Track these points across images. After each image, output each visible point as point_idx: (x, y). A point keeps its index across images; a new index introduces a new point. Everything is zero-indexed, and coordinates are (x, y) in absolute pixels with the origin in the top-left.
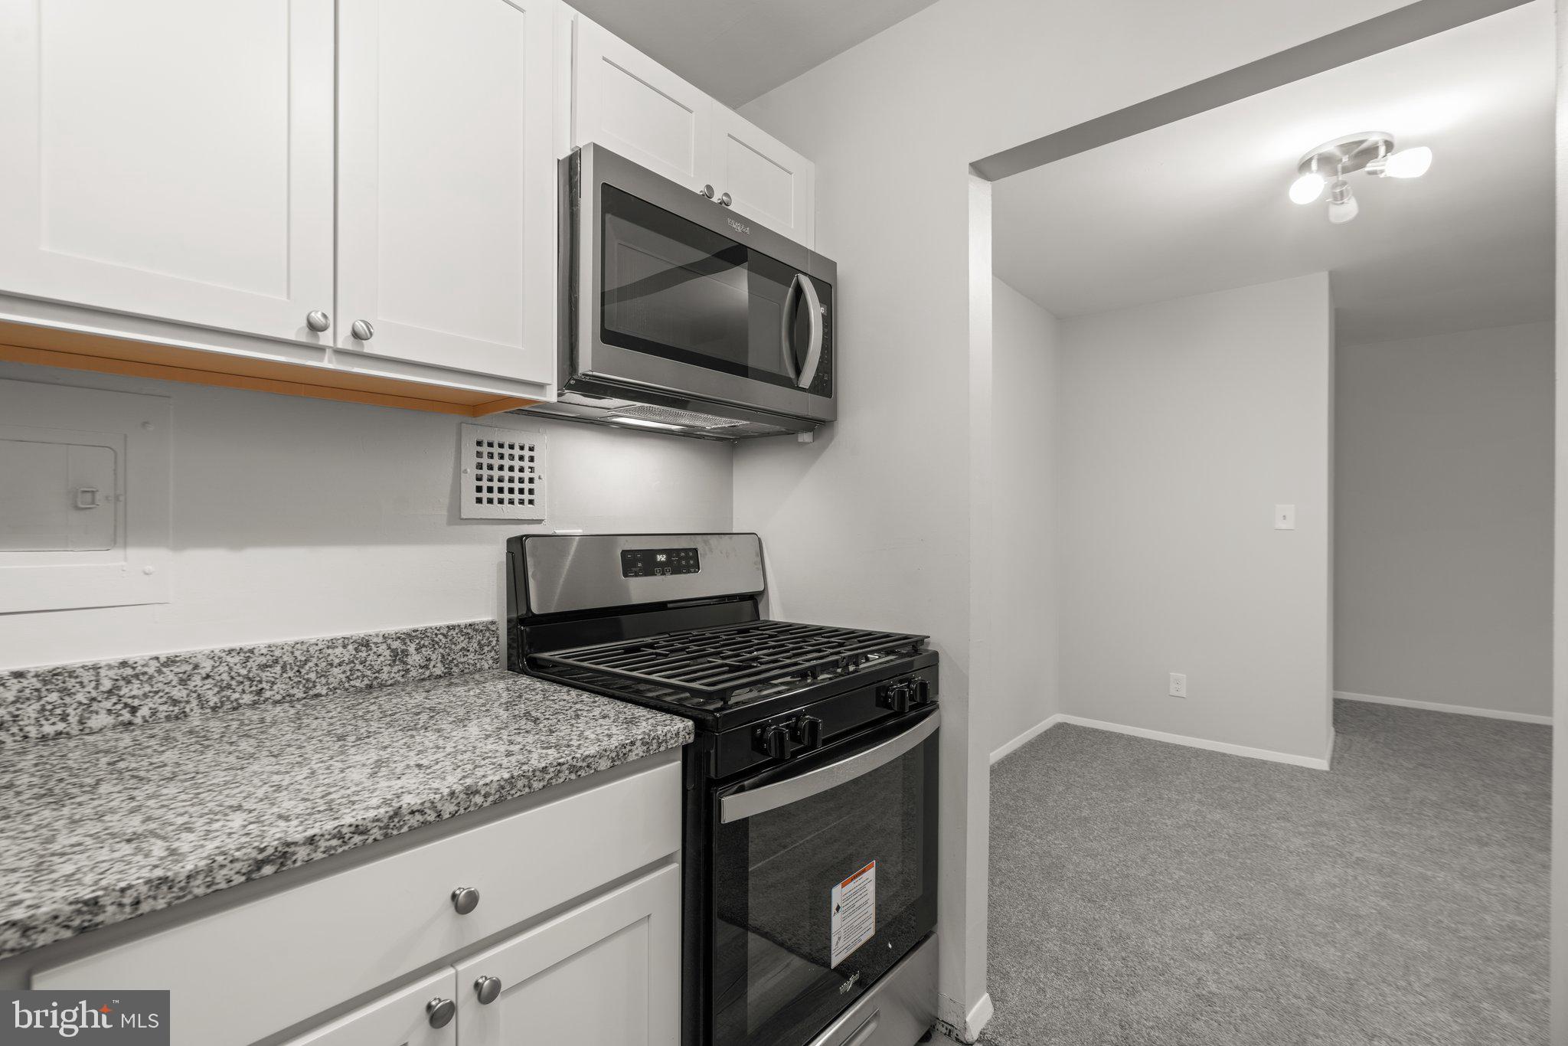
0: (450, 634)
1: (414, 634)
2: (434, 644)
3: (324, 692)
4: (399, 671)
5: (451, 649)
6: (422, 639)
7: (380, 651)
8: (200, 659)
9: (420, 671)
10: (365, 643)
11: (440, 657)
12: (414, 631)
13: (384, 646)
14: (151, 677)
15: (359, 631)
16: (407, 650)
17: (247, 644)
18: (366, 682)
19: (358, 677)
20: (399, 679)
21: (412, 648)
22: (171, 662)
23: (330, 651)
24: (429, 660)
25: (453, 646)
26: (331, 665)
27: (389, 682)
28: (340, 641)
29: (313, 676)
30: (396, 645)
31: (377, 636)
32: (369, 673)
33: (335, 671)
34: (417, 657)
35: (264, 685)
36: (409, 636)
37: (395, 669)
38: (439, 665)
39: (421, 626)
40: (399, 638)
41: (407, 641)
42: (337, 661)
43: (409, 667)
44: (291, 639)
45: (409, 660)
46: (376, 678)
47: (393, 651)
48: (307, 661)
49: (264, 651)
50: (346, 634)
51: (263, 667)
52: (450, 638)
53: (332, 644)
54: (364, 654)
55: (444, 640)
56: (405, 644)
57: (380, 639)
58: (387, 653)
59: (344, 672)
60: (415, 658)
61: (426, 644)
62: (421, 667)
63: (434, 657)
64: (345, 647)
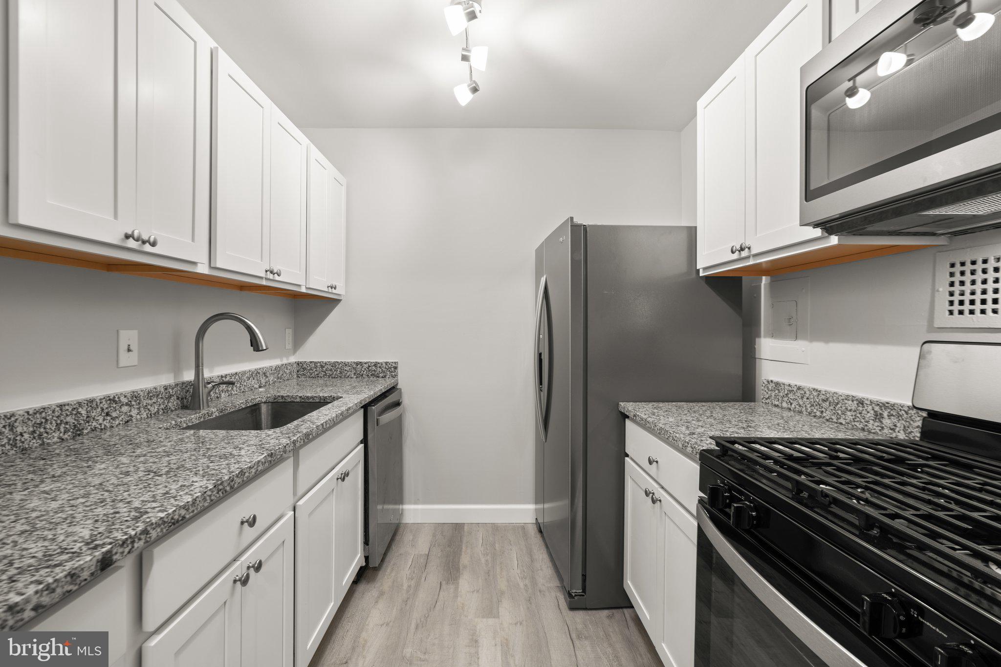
0: (909, 412)
1: (887, 405)
2: (899, 416)
3: (844, 423)
4: (878, 426)
5: (910, 424)
6: (892, 410)
7: (869, 410)
8: (806, 390)
9: (890, 431)
10: (861, 402)
11: (902, 427)
12: (888, 403)
13: (870, 407)
14: (795, 393)
15: (860, 395)
16: (883, 414)
17: (819, 387)
18: (861, 426)
19: (858, 421)
20: (878, 431)
21: (885, 414)
22: (799, 388)
23: (846, 401)
24: (895, 426)
25: (912, 422)
26: (847, 409)
27: (873, 431)
28: (851, 397)
29: (839, 412)
30: (877, 408)
31: (867, 399)
32: (863, 421)
33: (849, 413)
34: (888, 421)
35: (823, 409)
36: (884, 405)
37: (876, 424)
38: (902, 432)
39: (893, 400)
40: (878, 405)
41: (883, 408)
42: (849, 408)
43: (883, 426)
44: (833, 390)
45: (884, 421)
46: (866, 425)
47: (875, 412)
48: (838, 403)
49: (824, 393)
50: (854, 394)
51: (824, 401)
52: (910, 415)
53: (847, 397)
54: (861, 409)
55: (905, 416)
56: (882, 410)
57: (869, 403)
58: (872, 412)
59: (852, 416)
60: (887, 422)
61: (894, 414)
62: (891, 429)
63: (898, 425)
64: (853, 401)
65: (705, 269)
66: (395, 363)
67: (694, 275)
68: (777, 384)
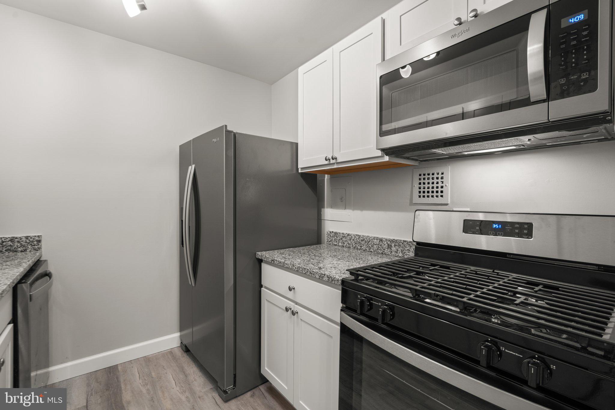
0: (404, 243)
1: (394, 241)
2: (399, 245)
3: (373, 251)
4: (389, 251)
5: (404, 249)
6: (396, 243)
7: (385, 244)
8: (352, 235)
9: (395, 253)
10: (381, 240)
11: (401, 250)
12: (394, 240)
13: (386, 242)
14: (346, 237)
15: (380, 236)
16: (392, 245)
17: (359, 234)
18: (381, 252)
19: (379, 250)
20: (390, 254)
21: (393, 245)
22: (348, 235)
23: (374, 240)
24: (398, 250)
25: (405, 248)
26: (374, 244)
27: (387, 254)
28: (376, 238)
29: (370, 246)
30: (389, 242)
31: (384, 239)
32: (382, 249)
33: (375, 246)
34: (394, 248)
35: (362, 245)
36: (392, 241)
37: (389, 250)
38: (400, 253)
39: (396, 238)
40: (390, 241)
41: (392, 242)
42: (375, 243)
43: (392, 251)
44: (367, 235)
45: (392, 248)
46: (384, 251)
47: (388, 244)
48: (369, 241)
49: (362, 236)
50: (378, 236)
51: (362, 240)
52: (404, 245)
53: (374, 238)
54: (381, 243)
55: (402, 245)
56: (391, 243)
57: (385, 240)
58: (387, 244)
59: (377, 247)
60: (394, 249)
61: (397, 245)
62: (396, 252)
63: (399, 250)
64: (377, 240)
65: (302, 169)
66: (38, 236)
67: (295, 171)
68: (336, 233)
